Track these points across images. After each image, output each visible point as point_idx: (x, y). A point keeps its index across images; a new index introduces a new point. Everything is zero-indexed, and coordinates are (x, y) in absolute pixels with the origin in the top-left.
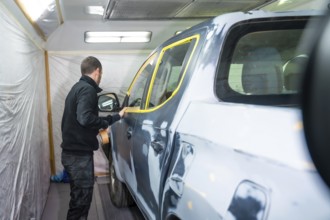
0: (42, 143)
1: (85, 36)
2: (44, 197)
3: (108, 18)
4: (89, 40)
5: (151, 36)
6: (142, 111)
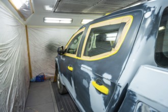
0: (25, 68)
1: (44, 20)
2: (27, 91)
3: (54, 12)
4: (46, 21)
5: (72, 21)
6: (79, 58)
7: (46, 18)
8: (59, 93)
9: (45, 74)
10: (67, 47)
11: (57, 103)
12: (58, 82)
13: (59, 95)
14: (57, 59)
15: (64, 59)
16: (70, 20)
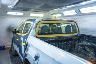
1: (7, 13)
3: (13, 9)
4: (8, 14)
5: (24, 14)
6: (21, 35)
7: (8, 12)
8: (13, 55)
9: (5, 46)
10: (18, 29)
11: (11, 59)
12: (13, 49)
13: (13, 56)
14: (13, 36)
15: (16, 36)
16: (23, 13)
